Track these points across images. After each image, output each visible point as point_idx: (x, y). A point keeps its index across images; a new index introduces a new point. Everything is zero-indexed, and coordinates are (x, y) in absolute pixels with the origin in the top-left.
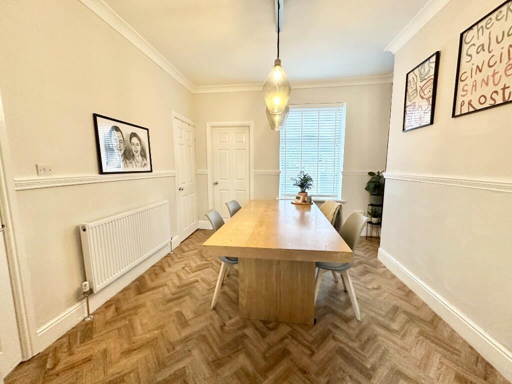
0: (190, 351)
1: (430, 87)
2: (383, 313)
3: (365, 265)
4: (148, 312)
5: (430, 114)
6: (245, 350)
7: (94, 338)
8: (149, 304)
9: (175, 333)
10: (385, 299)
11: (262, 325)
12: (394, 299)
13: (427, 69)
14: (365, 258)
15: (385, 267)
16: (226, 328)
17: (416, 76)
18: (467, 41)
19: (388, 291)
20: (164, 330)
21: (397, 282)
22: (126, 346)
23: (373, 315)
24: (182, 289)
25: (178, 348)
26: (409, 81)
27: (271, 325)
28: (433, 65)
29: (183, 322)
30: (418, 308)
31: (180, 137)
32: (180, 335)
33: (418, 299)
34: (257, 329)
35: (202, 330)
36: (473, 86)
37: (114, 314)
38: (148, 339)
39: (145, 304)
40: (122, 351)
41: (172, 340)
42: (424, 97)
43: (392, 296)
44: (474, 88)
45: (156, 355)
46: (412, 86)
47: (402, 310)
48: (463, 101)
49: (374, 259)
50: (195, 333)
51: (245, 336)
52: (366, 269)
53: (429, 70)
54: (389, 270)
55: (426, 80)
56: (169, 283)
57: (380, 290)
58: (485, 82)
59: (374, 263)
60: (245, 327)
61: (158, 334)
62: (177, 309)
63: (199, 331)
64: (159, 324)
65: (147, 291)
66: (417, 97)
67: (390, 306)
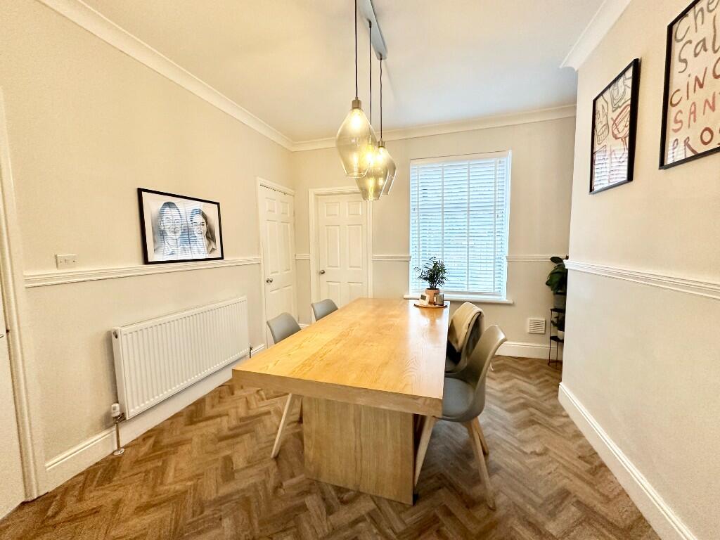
0: (221, 519)
1: (626, 120)
2: (539, 501)
3: (532, 410)
4: (190, 452)
5: (626, 164)
6: (295, 530)
7: (114, 481)
8: (196, 440)
9: (212, 489)
10: (549, 473)
11: (333, 493)
12: (565, 477)
13: (621, 91)
14: (537, 397)
15: (567, 416)
16: (282, 491)
17: (607, 104)
18: (679, 36)
19: (559, 459)
20: (200, 481)
21: (581, 446)
22: (145, 499)
23: (519, 500)
24: (246, 422)
25: (207, 512)
26: (597, 112)
27: (346, 496)
28: (629, 83)
29: (228, 472)
30: (607, 500)
31: (270, 211)
32: (217, 492)
33: (613, 481)
34: (324, 499)
35: (248, 489)
36: (691, 113)
37: (149, 450)
38: (177, 491)
39: (191, 439)
40: (138, 505)
41: (204, 498)
42: (619, 136)
43: (562, 471)
44: (692, 116)
45: (176, 518)
46: (601, 118)
47: (574, 500)
48: (677, 140)
49: (552, 402)
50: (238, 492)
51: (303, 508)
52: (532, 418)
53: (624, 92)
54: (573, 423)
55: (619, 107)
56: (232, 412)
57: (544, 458)
58: (709, 104)
59: (549, 407)
60: (307, 492)
61: (191, 486)
62: (228, 452)
63: (243, 490)
64: (197, 472)
65: (200, 421)
66: (609, 136)
67: (556, 488)
